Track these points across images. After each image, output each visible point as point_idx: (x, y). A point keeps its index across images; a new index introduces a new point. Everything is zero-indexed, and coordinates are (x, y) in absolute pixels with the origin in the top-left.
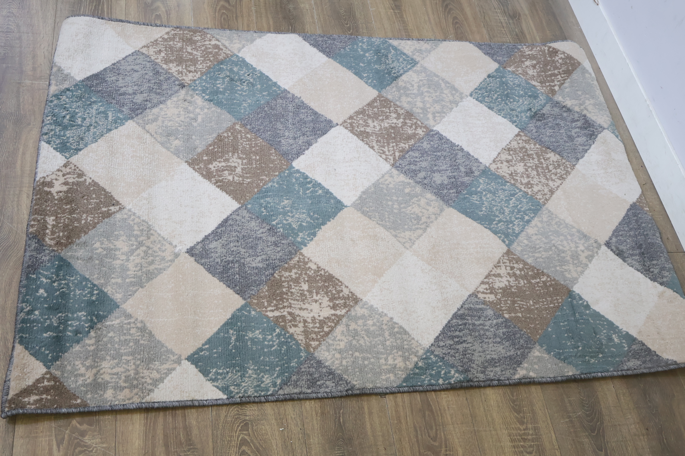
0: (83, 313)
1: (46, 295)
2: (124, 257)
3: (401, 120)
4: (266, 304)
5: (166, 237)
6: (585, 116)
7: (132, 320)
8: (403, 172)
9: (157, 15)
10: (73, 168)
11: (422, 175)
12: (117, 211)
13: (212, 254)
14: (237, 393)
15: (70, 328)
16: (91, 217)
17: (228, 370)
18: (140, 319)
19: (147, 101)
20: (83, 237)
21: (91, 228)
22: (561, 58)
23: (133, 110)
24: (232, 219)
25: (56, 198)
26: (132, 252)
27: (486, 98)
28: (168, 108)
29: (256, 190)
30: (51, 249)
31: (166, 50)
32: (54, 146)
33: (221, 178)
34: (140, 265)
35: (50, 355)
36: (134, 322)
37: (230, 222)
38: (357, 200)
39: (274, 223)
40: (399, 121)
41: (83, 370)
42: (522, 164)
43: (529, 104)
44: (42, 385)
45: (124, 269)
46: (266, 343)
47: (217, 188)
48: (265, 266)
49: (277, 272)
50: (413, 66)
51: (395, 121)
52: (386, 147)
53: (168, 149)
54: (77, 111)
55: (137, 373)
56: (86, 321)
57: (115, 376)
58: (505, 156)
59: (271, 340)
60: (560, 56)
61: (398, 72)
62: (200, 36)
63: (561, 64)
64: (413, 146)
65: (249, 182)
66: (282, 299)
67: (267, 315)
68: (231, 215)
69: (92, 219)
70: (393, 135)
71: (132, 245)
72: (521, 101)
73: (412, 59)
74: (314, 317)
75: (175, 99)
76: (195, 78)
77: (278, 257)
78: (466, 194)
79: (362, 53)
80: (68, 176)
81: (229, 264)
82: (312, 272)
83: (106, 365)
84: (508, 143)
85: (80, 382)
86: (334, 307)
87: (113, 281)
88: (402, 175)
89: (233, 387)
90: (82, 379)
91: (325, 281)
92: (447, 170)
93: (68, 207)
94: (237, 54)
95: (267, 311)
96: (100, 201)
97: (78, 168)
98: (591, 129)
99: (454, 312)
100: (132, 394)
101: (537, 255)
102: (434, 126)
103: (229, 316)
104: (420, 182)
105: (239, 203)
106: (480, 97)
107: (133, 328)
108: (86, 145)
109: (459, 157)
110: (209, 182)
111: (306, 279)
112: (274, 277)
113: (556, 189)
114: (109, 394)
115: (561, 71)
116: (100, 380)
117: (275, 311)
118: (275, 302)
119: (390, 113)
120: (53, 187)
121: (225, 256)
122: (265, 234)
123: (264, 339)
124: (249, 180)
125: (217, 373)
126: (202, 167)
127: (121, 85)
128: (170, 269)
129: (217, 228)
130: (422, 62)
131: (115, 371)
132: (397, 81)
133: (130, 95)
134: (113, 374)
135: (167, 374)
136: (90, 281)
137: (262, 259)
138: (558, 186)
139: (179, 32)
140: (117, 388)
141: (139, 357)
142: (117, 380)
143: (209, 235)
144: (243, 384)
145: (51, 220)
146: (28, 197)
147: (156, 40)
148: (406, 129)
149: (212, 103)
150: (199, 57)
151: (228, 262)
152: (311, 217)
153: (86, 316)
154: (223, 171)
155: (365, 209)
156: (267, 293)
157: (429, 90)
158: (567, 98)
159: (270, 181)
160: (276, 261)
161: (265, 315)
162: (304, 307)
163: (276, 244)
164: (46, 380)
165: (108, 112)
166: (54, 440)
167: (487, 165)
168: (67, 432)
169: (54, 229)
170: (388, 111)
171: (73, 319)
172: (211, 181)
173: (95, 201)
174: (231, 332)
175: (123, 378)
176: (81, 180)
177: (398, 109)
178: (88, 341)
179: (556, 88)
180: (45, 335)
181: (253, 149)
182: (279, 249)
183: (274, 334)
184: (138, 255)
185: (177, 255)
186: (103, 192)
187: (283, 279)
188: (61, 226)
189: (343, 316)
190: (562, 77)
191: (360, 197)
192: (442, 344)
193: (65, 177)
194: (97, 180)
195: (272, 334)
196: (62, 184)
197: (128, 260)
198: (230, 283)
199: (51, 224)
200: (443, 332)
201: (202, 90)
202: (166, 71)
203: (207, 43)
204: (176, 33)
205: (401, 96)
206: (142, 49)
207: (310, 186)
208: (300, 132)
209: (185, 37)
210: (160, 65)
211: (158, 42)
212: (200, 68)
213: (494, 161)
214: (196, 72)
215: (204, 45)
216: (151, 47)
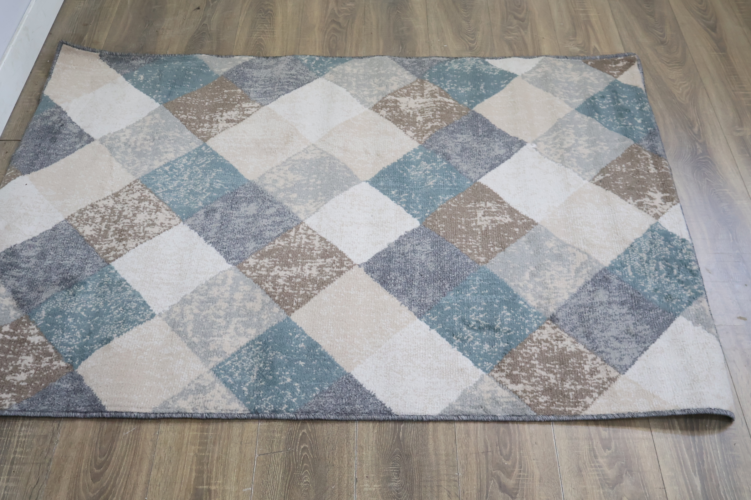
1: (636, 119)
2: (580, 142)
3: (272, 274)
4: (455, 109)
5: (546, 159)
7: (564, 99)
8: (292, 215)
9: (609, 450)
10: (650, 211)
11: (272, 211)
12: (595, 177)
13: (503, 145)
15: (610, 98)
17: (486, 72)
19: (593, 291)
20: (620, 155)
21: (615, 162)
23: (607, 280)
24: (485, 168)
25: (655, 188)
26: (574, 146)
28: (566, 288)
29: (462, 196)
30: (644, 148)
31: (584, 375)
32: (676, 237)
33: (499, 205)
34: (566, 135)
37: (488, 166)
38: (355, 185)
39: (445, 163)
40: (276, 273)
42: (135, 222)
43: (70, 301)
47: (503, 197)
49: (445, 126)
51: (282, 273)
52: (303, 242)
53: (558, 240)
54: (668, 280)
56: (599, 102)
62: (541, 403)
64: (268, 244)
66: (441, 107)
67: (454, 101)
68: (487, 172)
69: (617, 168)
70: (290, 255)
72: (79, 309)
73: (218, 375)
74: (414, 99)
75: (560, 300)
76: (539, 331)
77: (443, 136)
78: (226, 190)
79: (296, 384)
81: (488, 135)
82: (411, 129)
84: (139, 246)
85: (592, 73)
86: (396, 101)
87: (585, 125)
88: (294, 211)
91: (401, 120)
92: (237, 217)
93: (641, 177)
94: (484, 373)
95: (454, 103)
97: (645, 211)
102: (230, 269)
103: (487, 100)
104: (276, 203)
105: (480, 184)
106: (141, 310)
108: (645, 236)
109: (215, 230)
111: (417, 124)
113: (109, 198)
119: (284, 285)
120: (662, 198)
121: (492, 142)
122: (453, 157)
123: (457, 87)
124: (469, 206)
125: (494, 71)
126: (519, 221)
127: (629, 317)
129: (499, 164)
130: (205, 370)
132: (257, 335)
133: (615, 302)
138: (104, 199)
139: (570, 409)
143: (506, 159)
147: (600, 393)
148: (270, 263)
150: (537, 366)
152: (406, 171)
154: (497, 212)
156: (454, 116)
157: (215, 319)
159: (447, 201)
161: (456, 102)
162: (422, 105)
164: (616, 74)
165: (634, 277)
167: (182, 223)
169: (647, 162)
170: (286, 288)
171: (609, 104)
172: (509, 205)
173: (619, 183)
176: (638, 200)
177: (271, 290)
178: (594, 91)
181: (464, 236)
185: (535, 143)
186: (614, 190)
189: (389, 94)
192: (307, 78)
194: (623, 201)
196: (655, 199)
198: (485, 122)
199: (651, 167)
200: (303, 84)
201: (529, 313)
202: (577, 340)
203: (529, 388)
204: (576, 406)
205: (258, 312)
206: (617, 377)
207: (404, 200)
208: (407, 258)
209: (561, 400)
210: (588, 349)
211: (597, 390)
212: (534, 346)
213: (170, 228)
214: (539, 342)
215: (532, 385)
216: (605, 380)
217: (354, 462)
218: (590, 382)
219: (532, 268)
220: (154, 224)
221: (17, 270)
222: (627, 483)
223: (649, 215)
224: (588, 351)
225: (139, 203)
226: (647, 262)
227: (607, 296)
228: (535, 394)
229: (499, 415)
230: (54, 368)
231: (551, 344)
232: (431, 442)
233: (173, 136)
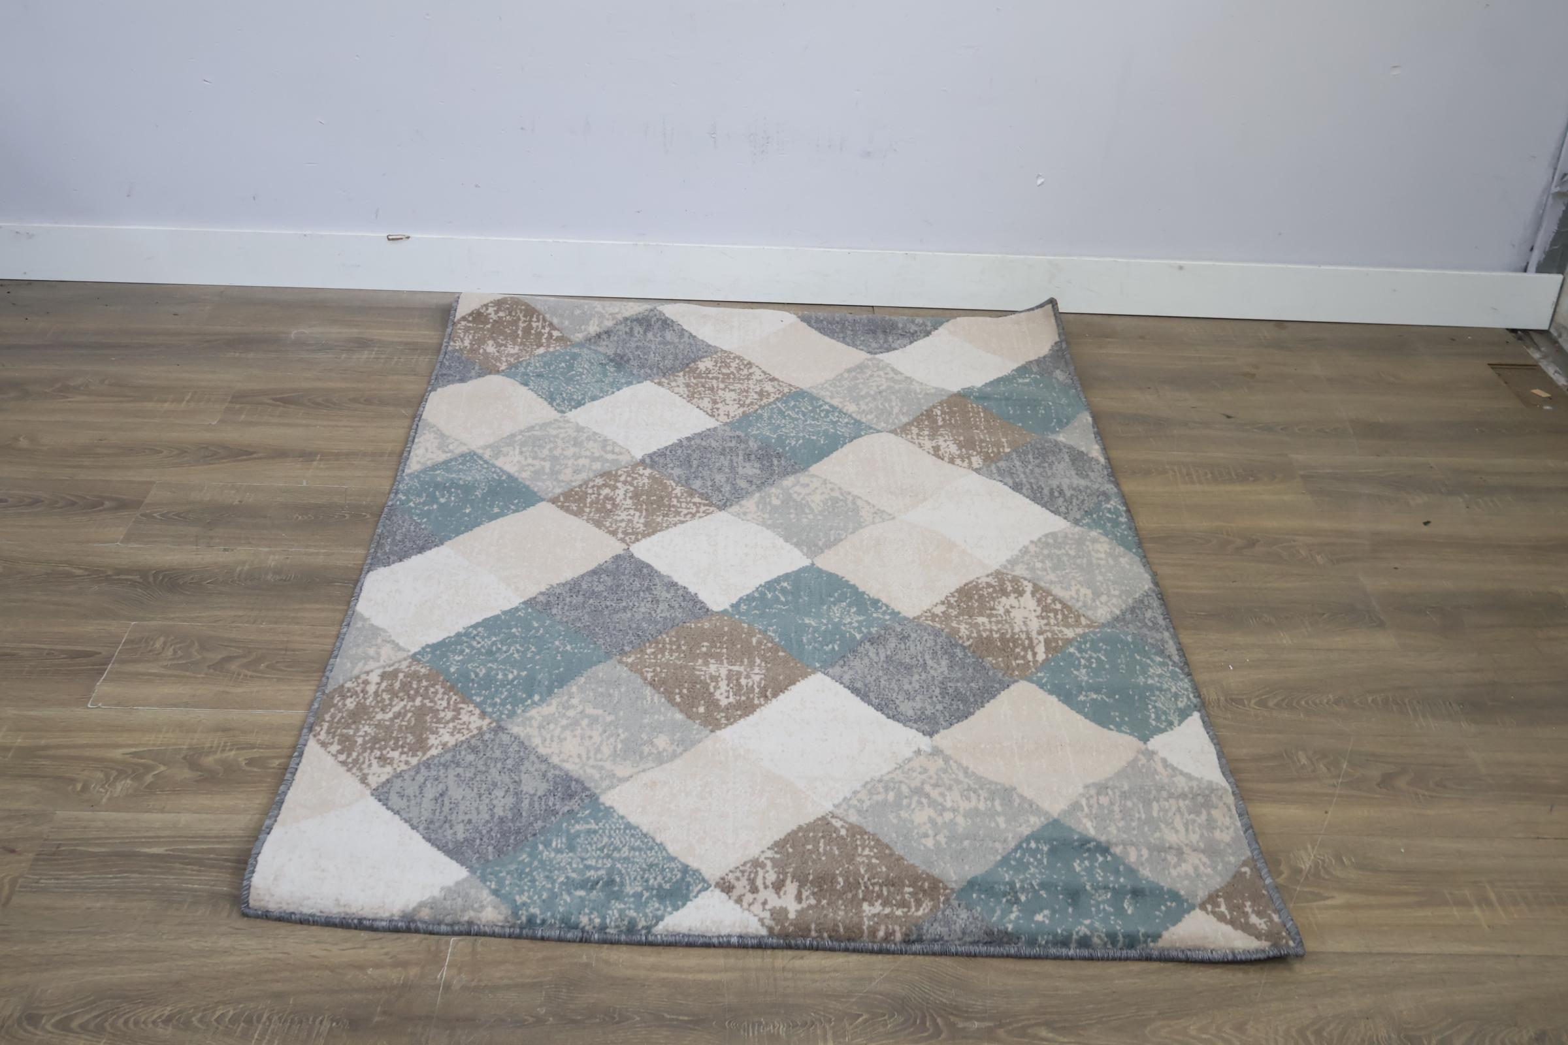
0: (1075, 864)
1: (1046, 912)
2: (948, 815)
3: (619, 485)
5: (894, 766)
6: (626, 319)
7: (1084, 802)
8: (736, 500)
10: (738, 874)
11: (742, 484)
12: (842, 820)
13: (927, 713)
14: (1189, 699)
15: (1112, 879)
16: (863, 849)
17: (1150, 707)
18: (1081, 790)
19: (543, 776)
20: (911, 862)
21: (887, 852)
22: (496, 312)
24: (852, 682)
25: (813, 901)
26: (933, 803)
27: (575, 397)
28: (561, 752)
29: (781, 654)
30: (941, 905)
31: (381, 750)
32: (669, 909)
33: (757, 690)
34: (965, 793)
35: (1169, 904)
36: (1087, 799)
37: (859, 685)
38: (802, 551)
39: (858, 636)
40: (619, 487)
41: (1187, 867)
42: (721, 393)
43: (592, 363)
44: (1226, 913)
45: (973, 813)
46: (1094, 666)
47: (779, 698)
48: (946, 657)
49: (960, 642)
50: (481, 458)
51: (620, 492)
52: (680, 509)
53: (674, 756)
55: (1183, 796)
56: (1093, 859)
57: (1190, 827)
58: (706, 403)
59: (1089, 660)
60: (491, 310)
61: (494, 472)
62: (344, 699)
63: (510, 314)
64: (677, 483)
65: (762, 661)
66: (1015, 641)
67: (1044, 661)
68: (841, 683)
69: (867, 850)
70: (654, 498)
71: (920, 803)
72: (581, 370)
73: (463, 456)
74: (1038, 617)
75: (536, 741)
76: (477, 711)
77: (932, 637)
78: (784, 449)
79: (435, 507)
80: (759, 883)
81: (948, 694)
82: (950, 610)
83: (1172, 838)
84: (676, 396)
85: (1209, 871)
86: (1020, 593)
87: (1003, 825)
88: (742, 502)
89: (1179, 703)
90: (1202, 868)
91: (970, 598)
92: (731, 461)
93: (840, 880)
94: (411, 653)
95: (1035, 662)
96: (823, 837)
97: (737, 868)
98: (654, 319)
99: (1010, 490)
100: (1221, 804)
101: (896, 410)
102: (633, 457)
103: (1053, 699)
104: (758, 487)
105: (812, 673)
106: (570, 403)
107: (1098, 799)
108: (673, 859)
109: (704, 444)
110: (763, 708)
111: (967, 617)
112: (970, 646)
113: (768, 375)
114: (1223, 836)
115: (523, 319)
116: (1202, 845)
117: (1036, 650)
118: (1018, 650)
119: (599, 494)
120: (785, 909)
121: (931, 697)
122: (881, 650)
124: (758, 661)
125: (1158, 719)
126: (723, 715)
127: (485, 816)
128: (965, 764)
129: (870, 703)
130: (474, 447)
131: (1180, 827)
132: (519, 478)
133: (519, 802)
134: (1187, 830)
135: (1174, 769)
136: (1009, 854)
137: (933, 659)
138: (763, 372)
139: (325, 727)
140: (1211, 824)
141: (1154, 792)
142: (1196, 825)
144: (1174, 689)
145: (871, 908)
146: (802, 958)
147: (344, 763)
148: (640, 484)
149: (556, 690)
150: (410, 704)
151: (944, 692)
152: (840, 600)
153: (1082, 861)
154: (739, 685)
155: (820, 543)
156: (1000, 659)
157: (547, 448)
158: (583, 327)
159: (763, 632)
160: (939, 641)
161: (1042, 664)
162: (1021, 623)
163: (904, 638)
164: (1217, 909)
165: (572, 831)
166: (1316, 903)
167: (720, 423)
168: (1298, 889)
169: (894, 902)
170: (593, 496)
172: (760, 705)
173: (821, 845)
174: (1082, 698)
175: (1192, 816)
176: (769, 864)
177: (591, 484)
178: (1132, 857)
179: (556, 334)
180: (1129, 912)
181: (684, 648)
182: (913, 635)
183: (1078, 655)
184: (943, 795)
185: (936, 752)
186: (800, 834)
187: (975, 635)
188: (889, 891)
189: (1035, 585)
190: (538, 321)
191: (797, 545)
192: (1063, 509)
193: (761, 887)
194: (768, 842)
195: (1078, 659)
196: (778, 893)
197: (954, 810)
198: (987, 693)
199: (881, 908)
200: (1044, 505)
201: (515, 704)
202: (449, 750)
203: (371, 689)
204: (328, 732)
205: (557, 478)
206: (368, 785)
207: (769, 596)
208: (642, 594)
209: (343, 720)
210: (428, 759)
211: (350, 760)
212: (448, 703)
213: (712, 416)
214: (458, 711)
215: (376, 693)
216: (366, 771)
217: (312, 550)
218: (366, 755)
219: (610, 718)
220: (715, 402)
221: (641, 331)
222: (187, 774)
223: (727, 871)
224: (425, 758)
225: (756, 392)
226: (608, 856)
227: (532, 792)
228: (361, 695)
229: (338, 660)
230: (498, 364)
231: (448, 722)
232: (318, 606)
233: (892, 407)
